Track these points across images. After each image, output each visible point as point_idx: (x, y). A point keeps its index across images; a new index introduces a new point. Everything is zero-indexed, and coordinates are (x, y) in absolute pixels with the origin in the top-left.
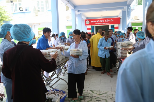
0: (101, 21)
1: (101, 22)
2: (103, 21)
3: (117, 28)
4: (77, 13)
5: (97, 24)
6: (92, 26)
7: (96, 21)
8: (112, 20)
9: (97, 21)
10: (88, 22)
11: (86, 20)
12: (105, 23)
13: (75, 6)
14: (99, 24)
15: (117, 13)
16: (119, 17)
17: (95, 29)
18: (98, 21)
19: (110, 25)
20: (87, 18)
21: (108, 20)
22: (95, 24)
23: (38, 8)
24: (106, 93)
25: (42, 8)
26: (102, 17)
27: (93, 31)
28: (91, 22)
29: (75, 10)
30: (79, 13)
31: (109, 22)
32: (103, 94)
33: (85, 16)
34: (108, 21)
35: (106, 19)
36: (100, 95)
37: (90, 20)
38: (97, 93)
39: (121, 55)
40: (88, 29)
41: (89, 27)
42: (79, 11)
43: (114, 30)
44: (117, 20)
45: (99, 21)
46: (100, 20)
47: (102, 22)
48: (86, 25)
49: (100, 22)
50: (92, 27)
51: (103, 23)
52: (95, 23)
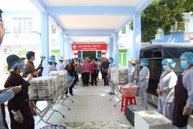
0: (88, 46)
1: (89, 48)
2: (90, 46)
3: (104, 54)
4: (65, 37)
5: (84, 49)
6: (79, 50)
8: (99, 46)
9: (84, 46)
10: (75, 47)
11: (72, 45)
12: (92, 49)
13: (64, 30)
14: (86, 50)
15: (104, 39)
16: (106, 43)
17: (82, 54)
18: (86, 46)
19: (97, 51)
20: (74, 42)
21: (96, 46)
22: (82, 49)
23: (20, 29)
24: (108, 124)
25: (25, 29)
26: (89, 42)
27: (80, 56)
28: (79, 46)
29: (64, 34)
30: (67, 37)
32: (106, 125)
33: (72, 41)
34: (95, 46)
35: (94, 45)
36: (102, 126)
37: (77, 45)
38: (99, 124)
39: (119, 82)
40: (75, 54)
41: (76, 52)
42: (67, 35)
43: (101, 56)
44: (104, 46)
47: (90, 47)
48: (73, 49)
50: (80, 52)
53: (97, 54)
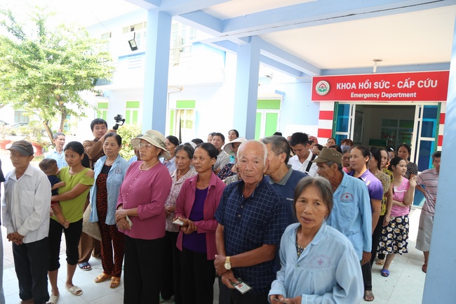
0: (377, 85)
1: (379, 91)
2: (385, 85)
5: (360, 96)
7: (357, 86)
8: (431, 84)
9: (361, 86)
10: (324, 87)
11: (316, 80)
12: (395, 95)
14: (369, 99)
18: (366, 83)
19: (420, 105)
20: (323, 71)
21: (413, 83)
22: (352, 95)
26: (378, 68)
27: (342, 126)
28: (338, 86)
31: (414, 89)
34: (408, 84)
35: (403, 77)
37: (332, 81)
40: (324, 115)
41: (329, 106)
43: (437, 130)
45: (369, 86)
46: (374, 78)
47: (384, 90)
48: (316, 97)
49: (372, 91)
50: (341, 110)
51: (384, 95)
52: (353, 90)
53: (421, 120)
